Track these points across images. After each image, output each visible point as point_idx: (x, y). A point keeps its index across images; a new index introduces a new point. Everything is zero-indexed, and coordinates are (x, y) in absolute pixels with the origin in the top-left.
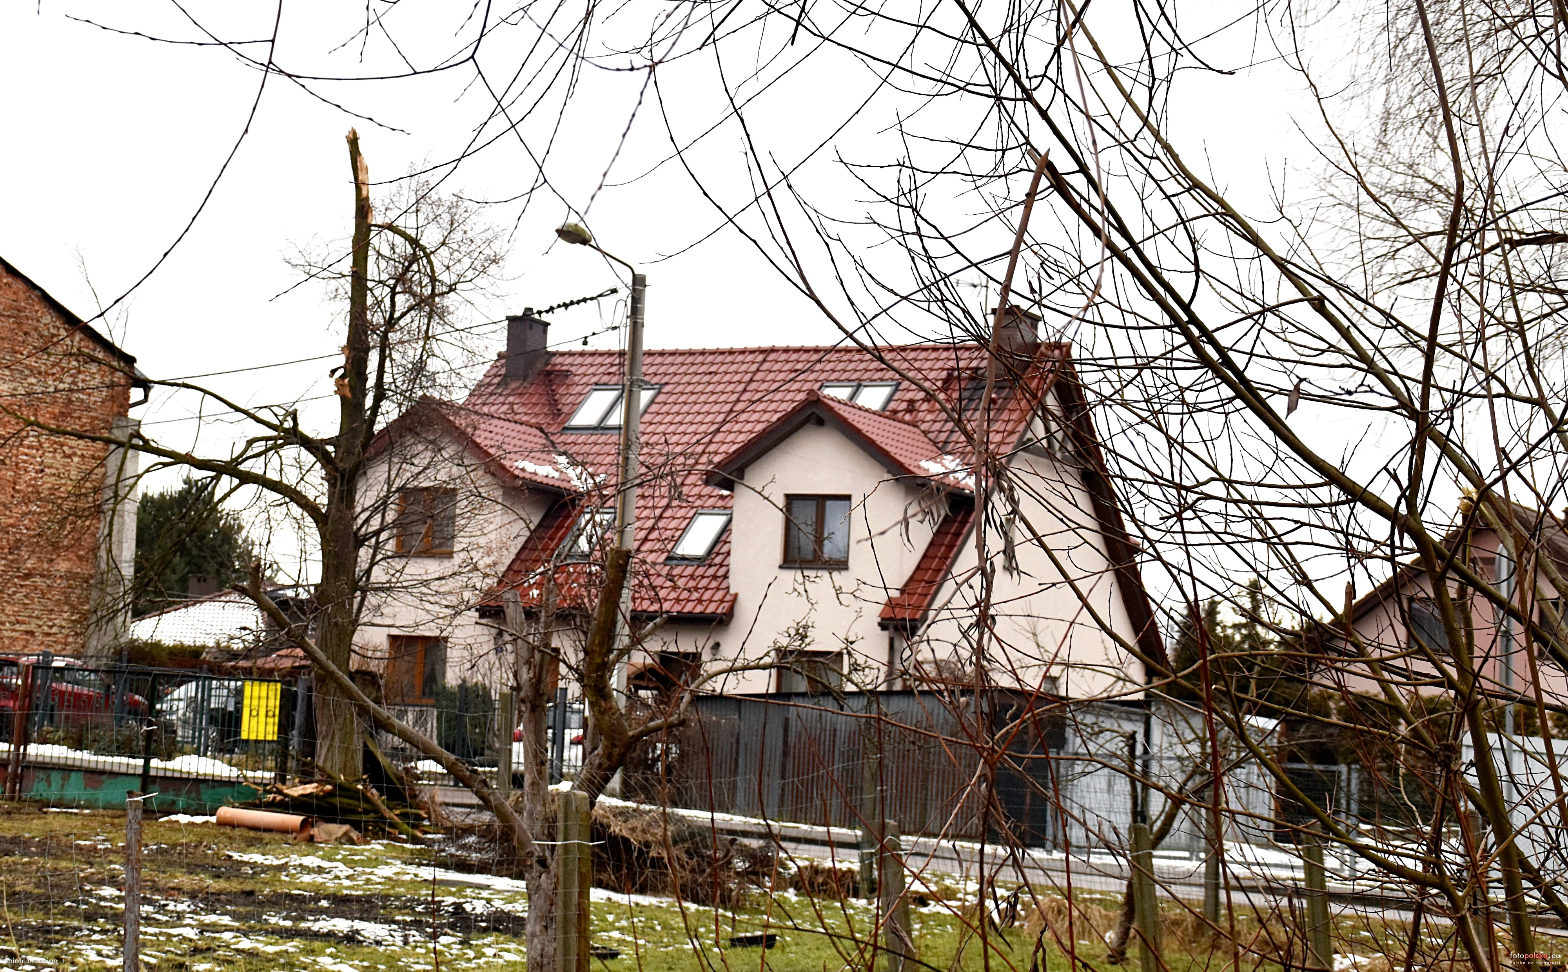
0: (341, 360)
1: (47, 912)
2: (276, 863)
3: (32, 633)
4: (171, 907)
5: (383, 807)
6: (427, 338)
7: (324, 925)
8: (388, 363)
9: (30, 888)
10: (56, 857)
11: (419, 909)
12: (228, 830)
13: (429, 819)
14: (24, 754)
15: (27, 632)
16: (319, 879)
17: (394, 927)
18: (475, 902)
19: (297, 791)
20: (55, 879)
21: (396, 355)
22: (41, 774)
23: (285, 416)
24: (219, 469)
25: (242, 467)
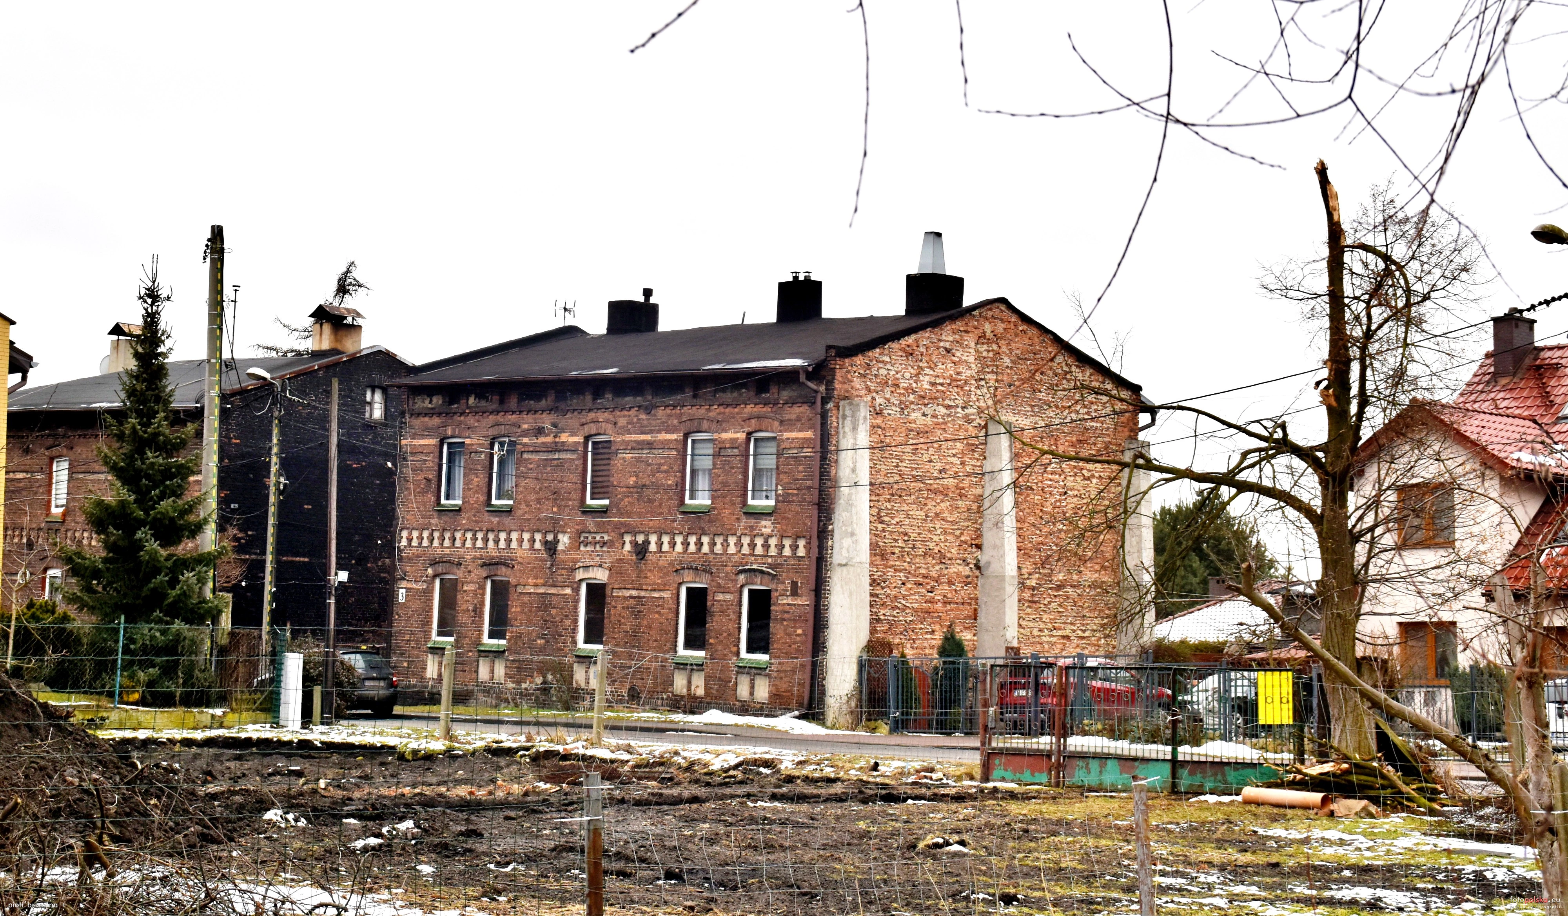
0: (1325, 373)
1: (1090, 885)
2: (1299, 836)
3: (1067, 637)
4: (1202, 878)
5: (1400, 783)
6: (1406, 345)
7: (1347, 893)
8: (1369, 372)
9: (1075, 864)
10: (1097, 836)
11: (1440, 877)
12: (1253, 808)
13: (1446, 792)
14: (1065, 746)
15: (1063, 637)
16: (1340, 851)
17: (1415, 894)
18: (1496, 870)
19: (1316, 770)
20: (1097, 856)
21: (1376, 364)
22: (1081, 763)
23: (1275, 427)
24: (1218, 480)
25: (1238, 477)
